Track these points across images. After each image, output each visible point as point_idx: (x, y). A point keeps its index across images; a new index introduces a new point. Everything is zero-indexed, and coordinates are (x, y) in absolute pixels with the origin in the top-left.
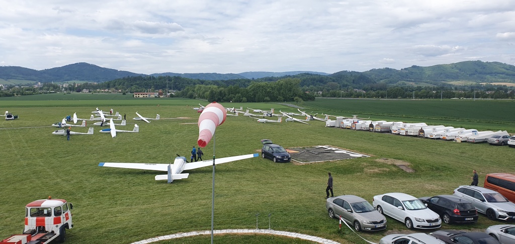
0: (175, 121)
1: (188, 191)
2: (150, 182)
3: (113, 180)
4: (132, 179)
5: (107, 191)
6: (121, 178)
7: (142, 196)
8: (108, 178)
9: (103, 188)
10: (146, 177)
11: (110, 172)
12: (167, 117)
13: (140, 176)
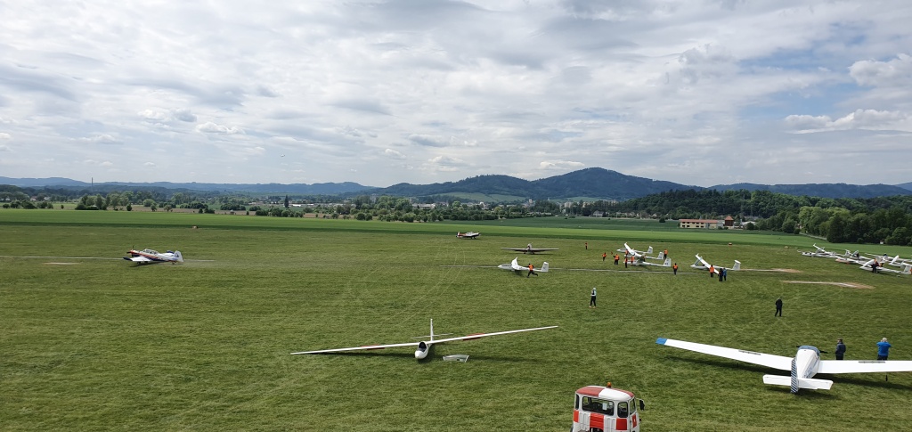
0: (771, 276)
1: (836, 416)
2: (753, 386)
3: (685, 372)
4: (717, 375)
5: (678, 388)
6: (697, 369)
7: (743, 408)
8: (675, 367)
9: (671, 383)
10: (742, 374)
11: (675, 355)
12: (754, 267)
13: (731, 372)
